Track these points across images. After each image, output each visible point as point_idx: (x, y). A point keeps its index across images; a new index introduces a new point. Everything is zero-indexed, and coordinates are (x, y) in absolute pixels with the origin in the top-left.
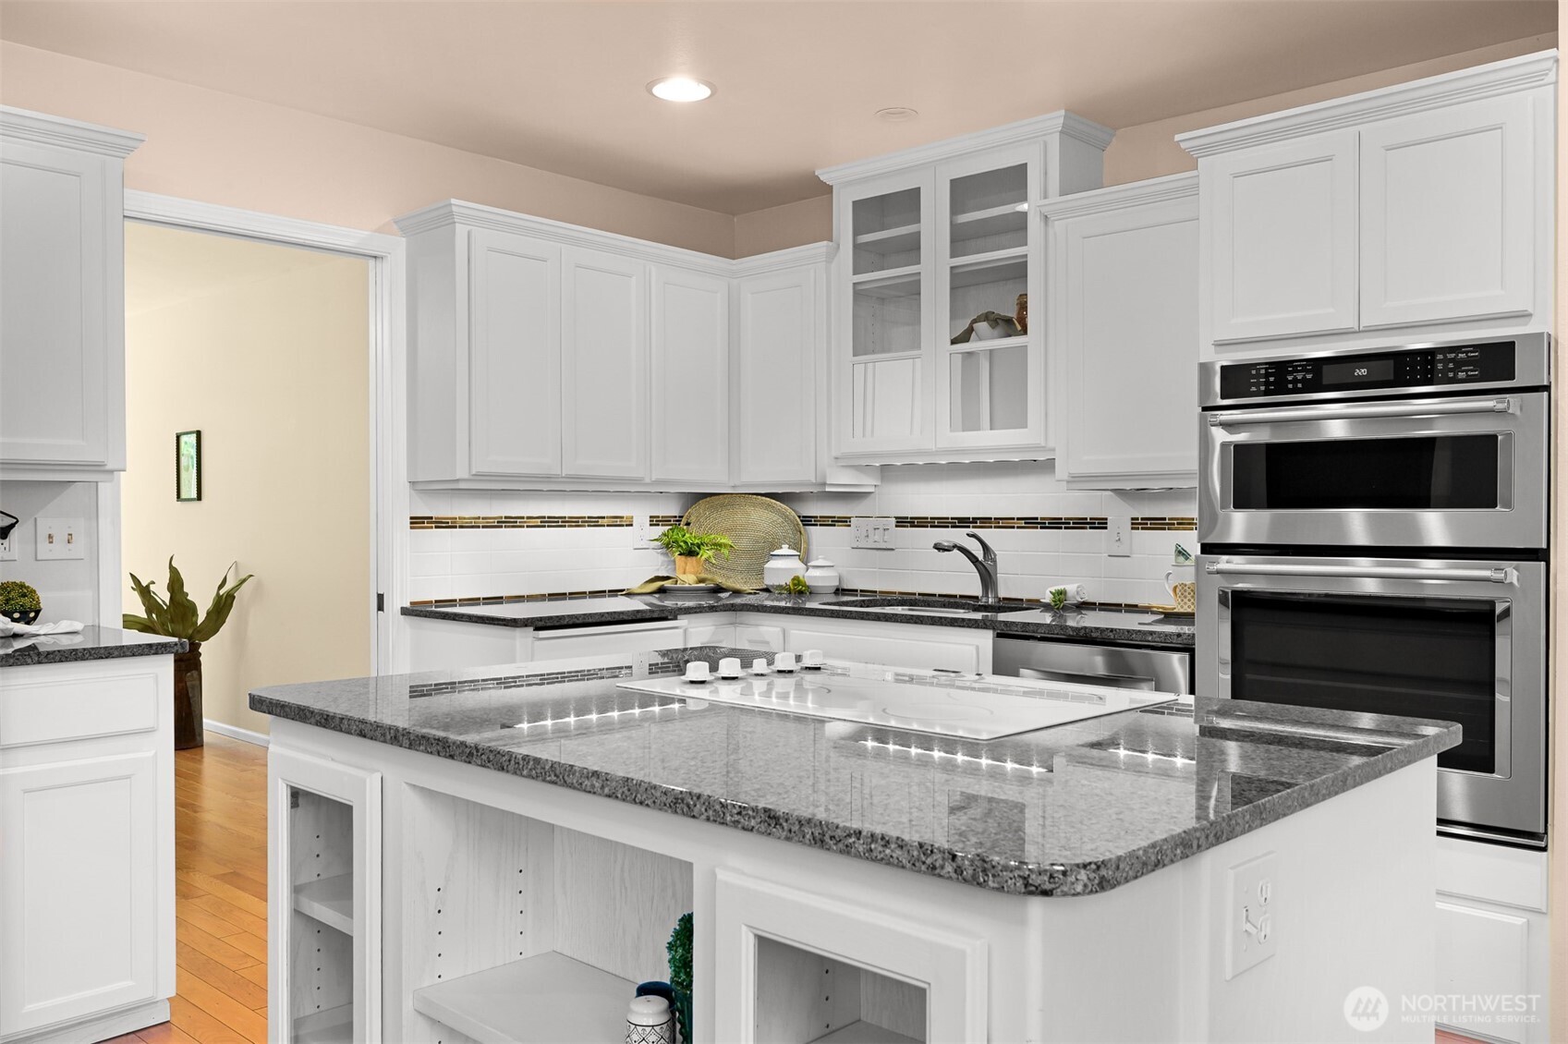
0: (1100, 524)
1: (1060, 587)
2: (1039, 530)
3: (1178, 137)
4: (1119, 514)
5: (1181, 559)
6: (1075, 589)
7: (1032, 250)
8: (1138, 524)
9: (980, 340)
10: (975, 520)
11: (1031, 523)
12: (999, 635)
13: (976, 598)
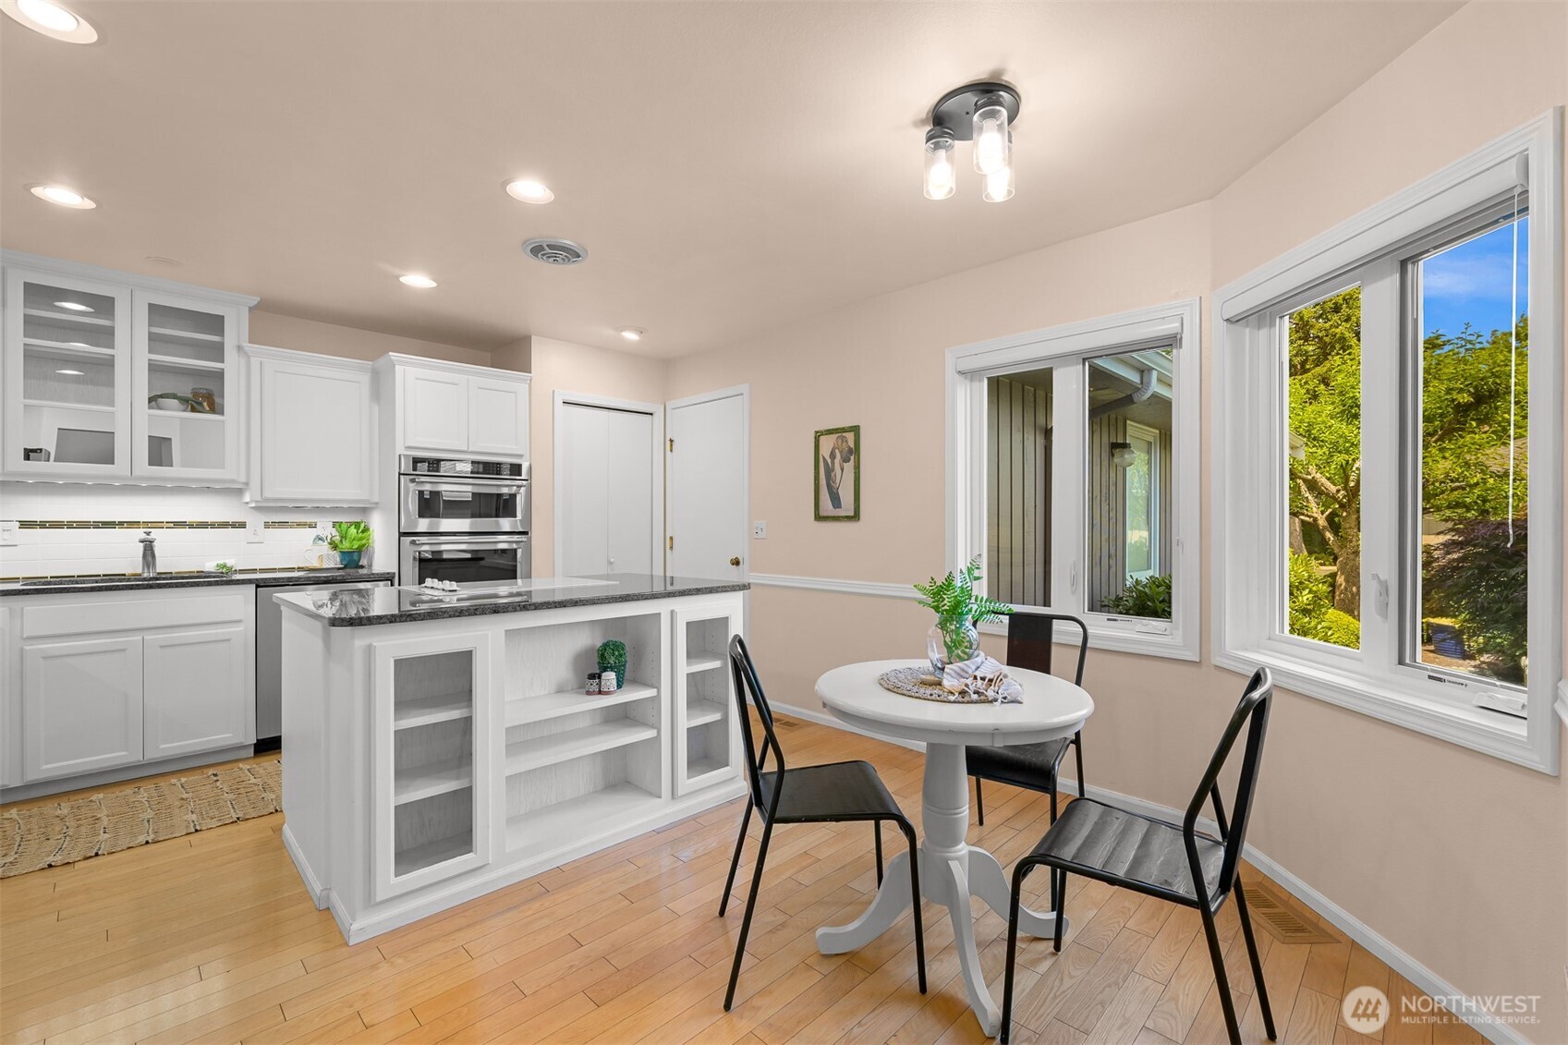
0: (242, 525)
1: (221, 562)
2: (187, 529)
3: (390, 353)
4: (255, 521)
5: (320, 542)
6: (230, 562)
7: (231, 365)
8: (267, 525)
9: (160, 408)
10: (121, 524)
11: (179, 524)
12: (257, 586)
13: (140, 575)
